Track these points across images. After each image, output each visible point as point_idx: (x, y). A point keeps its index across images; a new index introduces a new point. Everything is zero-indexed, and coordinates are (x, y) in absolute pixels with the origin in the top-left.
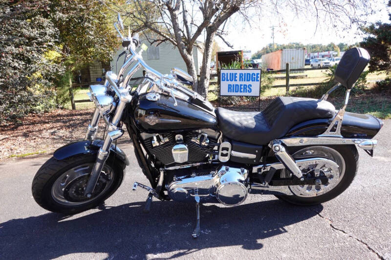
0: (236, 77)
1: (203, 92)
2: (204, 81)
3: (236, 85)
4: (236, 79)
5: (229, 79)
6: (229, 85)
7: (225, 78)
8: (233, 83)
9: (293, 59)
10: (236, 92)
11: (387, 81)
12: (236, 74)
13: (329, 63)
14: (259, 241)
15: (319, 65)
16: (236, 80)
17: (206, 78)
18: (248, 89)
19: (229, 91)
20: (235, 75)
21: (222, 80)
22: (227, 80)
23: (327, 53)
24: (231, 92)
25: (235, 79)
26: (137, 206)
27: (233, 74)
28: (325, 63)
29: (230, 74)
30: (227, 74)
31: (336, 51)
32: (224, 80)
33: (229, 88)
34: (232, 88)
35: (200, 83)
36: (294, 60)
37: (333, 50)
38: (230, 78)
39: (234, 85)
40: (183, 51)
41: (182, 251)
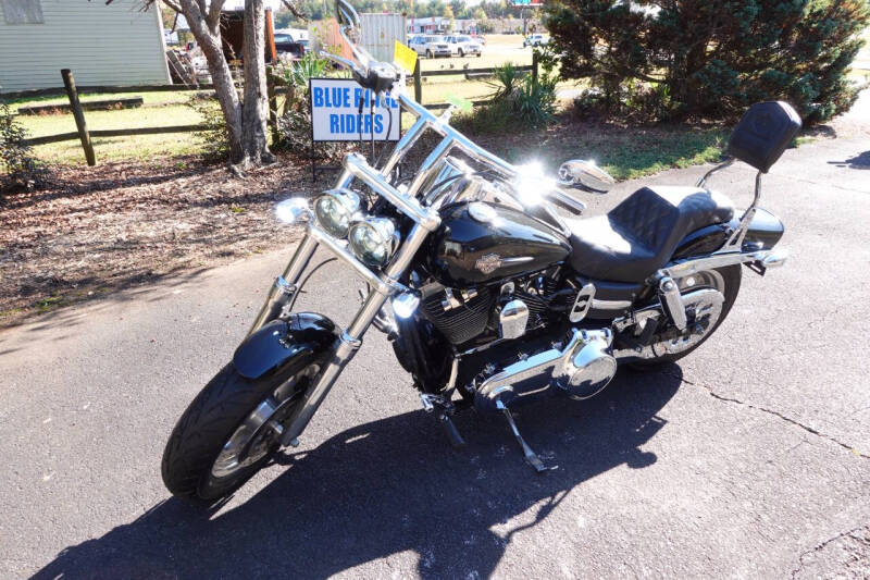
0: (346, 98)
1: (258, 131)
2: (255, 104)
3: (348, 116)
4: (349, 101)
5: (331, 101)
6: (332, 116)
7: (321, 99)
8: (341, 111)
9: (383, 36)
10: (348, 131)
11: (594, 100)
12: (346, 90)
13: (446, 47)
14: (644, 448)
15: (428, 50)
16: (348, 106)
17: (260, 95)
18: (374, 125)
19: (332, 131)
20: (345, 94)
21: (317, 105)
22: (328, 105)
23: (428, 21)
24: (337, 131)
25: (345, 101)
26: (361, 437)
27: (339, 89)
28: (440, 47)
29: (334, 90)
30: (327, 90)
31: (448, 18)
32: (321, 105)
33: (332, 123)
34: (339, 123)
35: (245, 107)
36: (385, 39)
37: (440, 15)
38: (334, 102)
39: (342, 116)
40: (199, 26)
41: (543, 503)
